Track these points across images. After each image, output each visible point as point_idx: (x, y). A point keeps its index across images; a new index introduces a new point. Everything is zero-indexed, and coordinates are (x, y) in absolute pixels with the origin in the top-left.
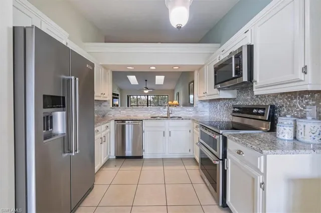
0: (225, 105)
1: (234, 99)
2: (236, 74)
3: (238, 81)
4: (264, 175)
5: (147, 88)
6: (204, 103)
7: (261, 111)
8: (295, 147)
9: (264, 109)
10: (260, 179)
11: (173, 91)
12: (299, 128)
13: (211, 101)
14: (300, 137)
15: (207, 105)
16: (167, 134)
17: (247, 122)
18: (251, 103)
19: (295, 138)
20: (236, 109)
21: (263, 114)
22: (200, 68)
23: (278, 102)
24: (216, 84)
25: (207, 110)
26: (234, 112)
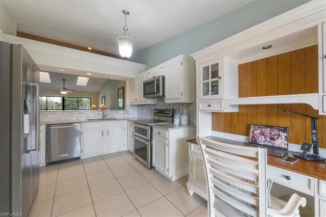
0: (149, 108)
1: (155, 105)
2: (157, 91)
3: (158, 95)
4: (169, 140)
5: (65, 89)
6: (134, 107)
7: (168, 112)
8: (180, 126)
9: (169, 111)
10: (167, 142)
11: (97, 94)
12: (182, 120)
13: (139, 106)
14: (181, 122)
15: (136, 108)
16: (105, 133)
17: (162, 118)
18: (164, 108)
19: (180, 124)
20: (156, 111)
21: (169, 114)
22: (132, 80)
23: (175, 107)
24: (144, 94)
25: (136, 112)
26: (155, 113)
